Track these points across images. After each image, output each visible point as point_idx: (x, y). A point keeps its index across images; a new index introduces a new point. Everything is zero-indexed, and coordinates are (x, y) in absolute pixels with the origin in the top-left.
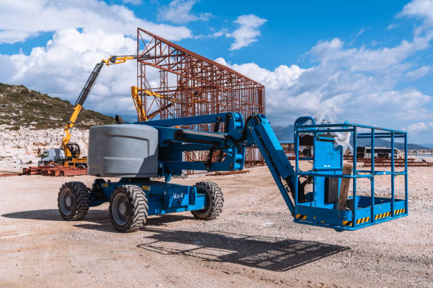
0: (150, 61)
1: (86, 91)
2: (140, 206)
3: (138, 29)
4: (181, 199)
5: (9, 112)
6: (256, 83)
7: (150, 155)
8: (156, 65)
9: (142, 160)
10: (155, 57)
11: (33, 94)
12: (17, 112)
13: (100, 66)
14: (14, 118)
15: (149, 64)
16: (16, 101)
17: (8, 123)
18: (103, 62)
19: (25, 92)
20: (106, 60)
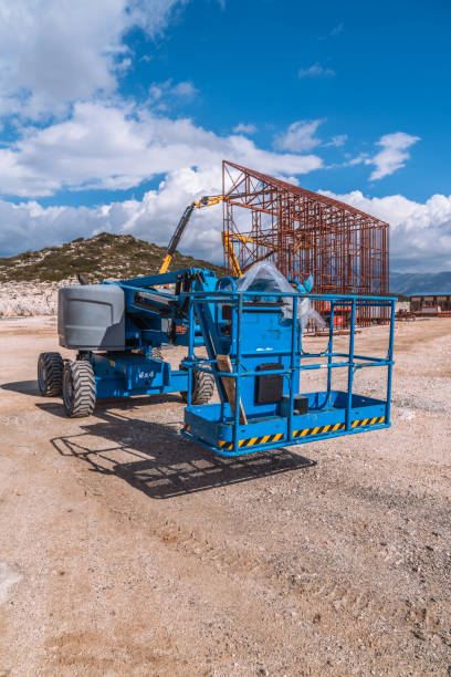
0: (238, 200)
1: (176, 239)
2: (82, 388)
3: (224, 162)
4: (151, 379)
5: (116, 264)
6: (377, 221)
7: (115, 322)
8: (246, 205)
9: (105, 329)
10: (245, 195)
11: (141, 244)
12: (124, 265)
13: (190, 210)
14: (121, 271)
15: (237, 204)
16: (123, 253)
17: (115, 277)
18: (194, 204)
19: (132, 242)
20: (197, 202)
